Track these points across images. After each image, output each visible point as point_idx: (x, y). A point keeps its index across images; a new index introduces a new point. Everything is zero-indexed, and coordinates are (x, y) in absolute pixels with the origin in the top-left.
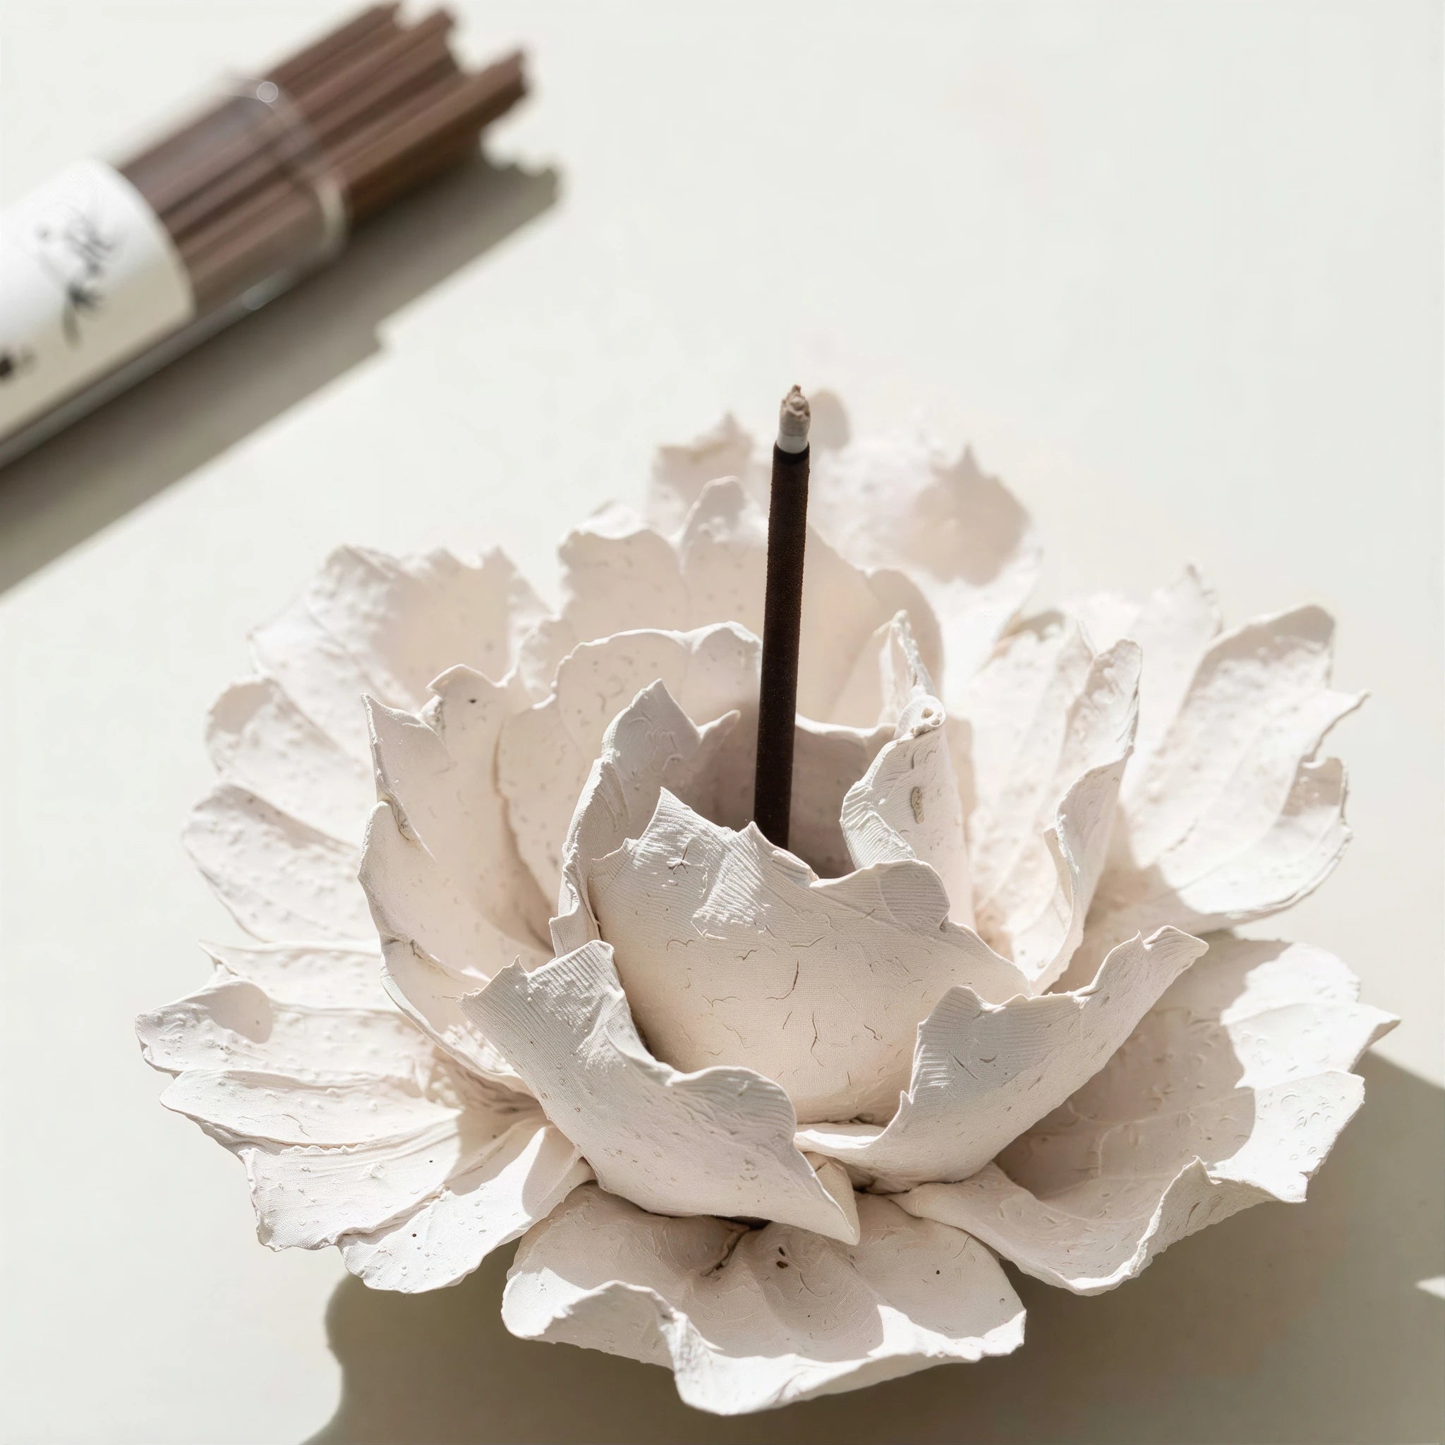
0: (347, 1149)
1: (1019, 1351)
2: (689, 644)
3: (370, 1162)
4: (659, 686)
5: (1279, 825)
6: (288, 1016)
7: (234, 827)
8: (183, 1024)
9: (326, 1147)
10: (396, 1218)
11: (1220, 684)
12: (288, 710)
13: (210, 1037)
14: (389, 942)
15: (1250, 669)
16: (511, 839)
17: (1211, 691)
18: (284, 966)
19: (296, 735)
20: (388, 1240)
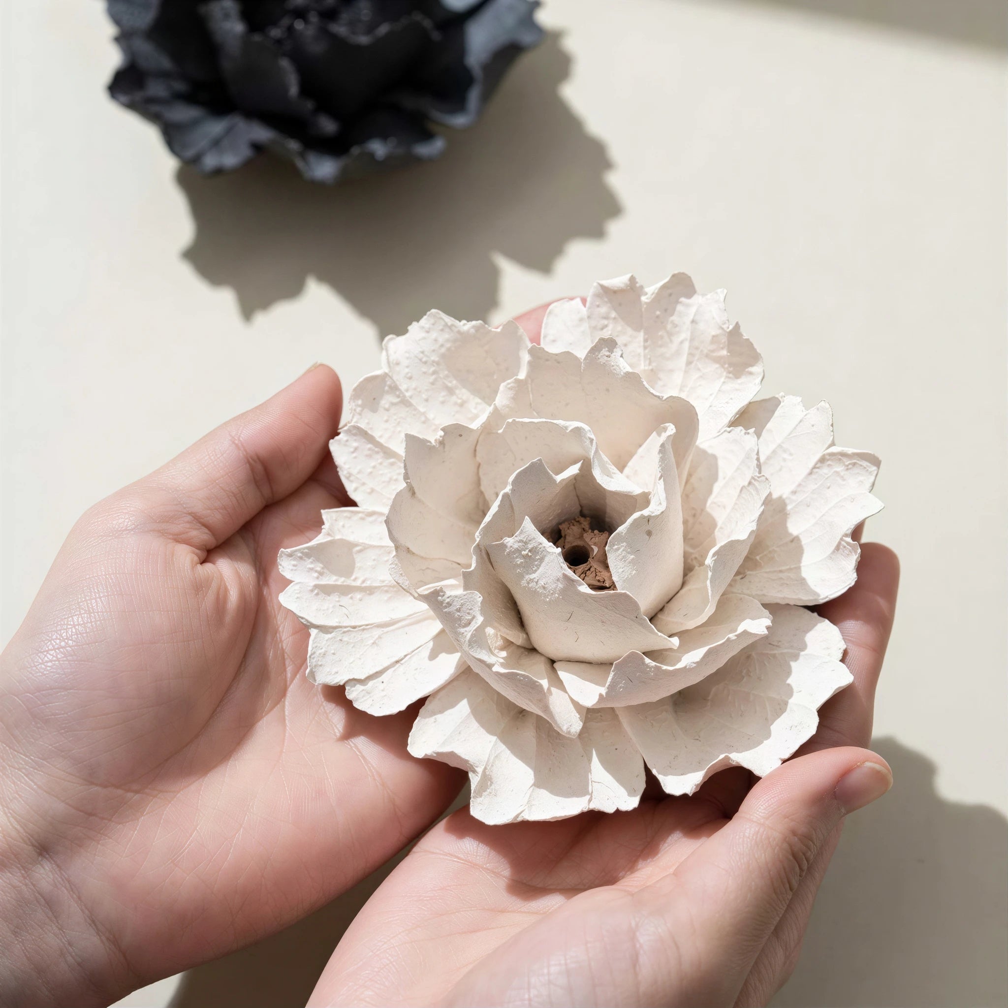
0: (365, 628)
1: (635, 810)
2: (566, 428)
3: (377, 632)
4: (540, 460)
5: (830, 557)
6: (358, 548)
7: (355, 444)
8: (301, 558)
9: (354, 627)
10: (377, 673)
11: (825, 471)
12: (394, 388)
13: (312, 566)
14: (397, 548)
15: (839, 468)
16: (478, 482)
17: (821, 471)
18: (362, 519)
19: (396, 400)
20: (371, 684)
